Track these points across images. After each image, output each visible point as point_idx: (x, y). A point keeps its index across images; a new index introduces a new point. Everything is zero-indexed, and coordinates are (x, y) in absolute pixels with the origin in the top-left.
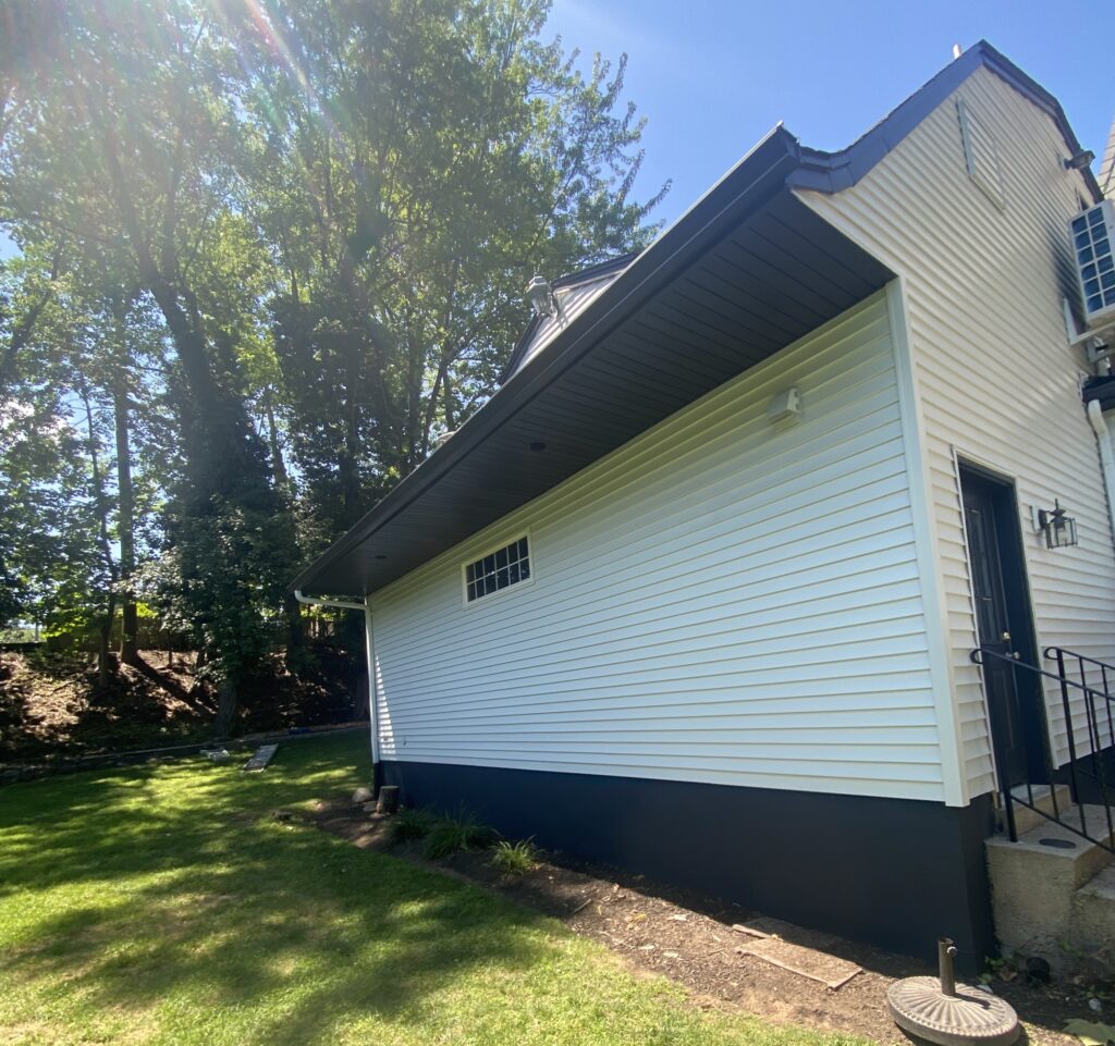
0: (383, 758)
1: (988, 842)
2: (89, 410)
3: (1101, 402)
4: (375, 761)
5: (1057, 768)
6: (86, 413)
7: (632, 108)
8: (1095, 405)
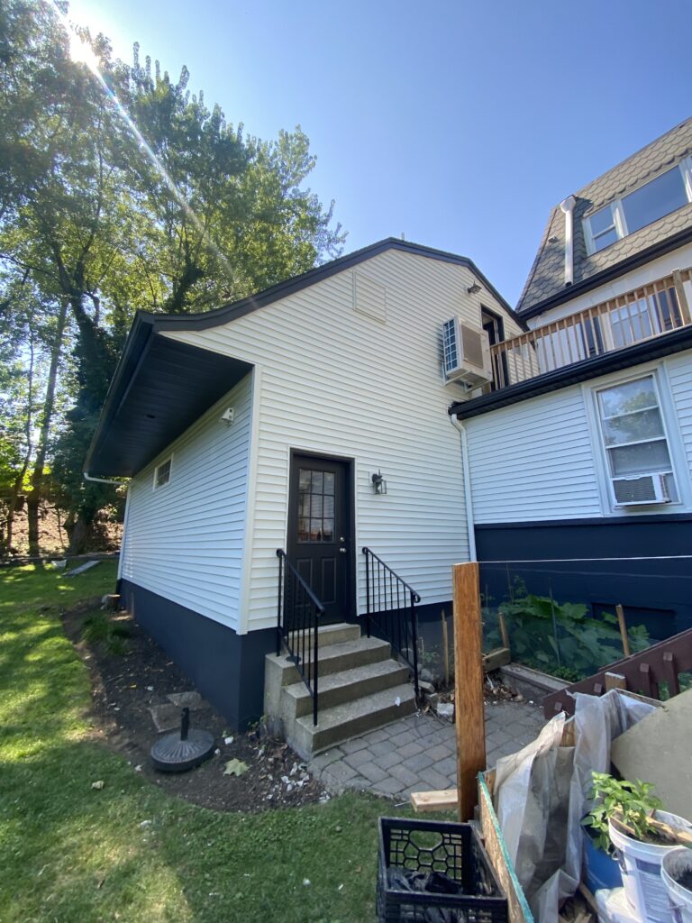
0: (124, 577)
1: (268, 656)
2: (32, 355)
3: (458, 414)
4: (119, 578)
5: (358, 615)
6: (30, 357)
7: (339, 226)
8: (454, 416)
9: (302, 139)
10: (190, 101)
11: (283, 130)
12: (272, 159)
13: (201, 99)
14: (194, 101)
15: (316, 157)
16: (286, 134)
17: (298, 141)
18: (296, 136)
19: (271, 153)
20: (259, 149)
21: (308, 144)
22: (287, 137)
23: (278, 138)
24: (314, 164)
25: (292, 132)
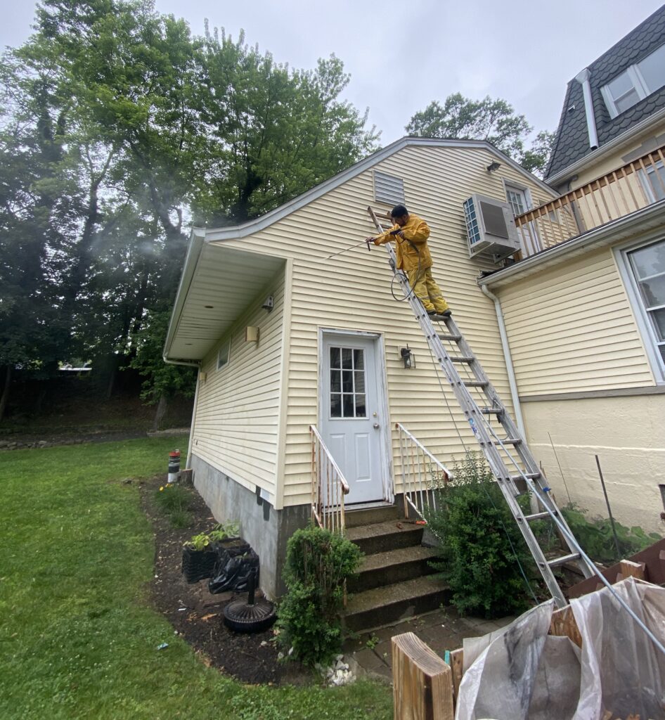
3: (487, 285)
7: (374, 127)
8: (484, 287)
9: (336, 62)
10: (249, 51)
11: (320, 59)
12: (313, 83)
13: (257, 48)
14: (252, 51)
15: (350, 75)
16: (323, 61)
17: (334, 64)
18: (331, 61)
19: (312, 78)
20: (302, 77)
21: (342, 65)
22: (324, 64)
23: (317, 66)
24: (348, 80)
25: (328, 59)
